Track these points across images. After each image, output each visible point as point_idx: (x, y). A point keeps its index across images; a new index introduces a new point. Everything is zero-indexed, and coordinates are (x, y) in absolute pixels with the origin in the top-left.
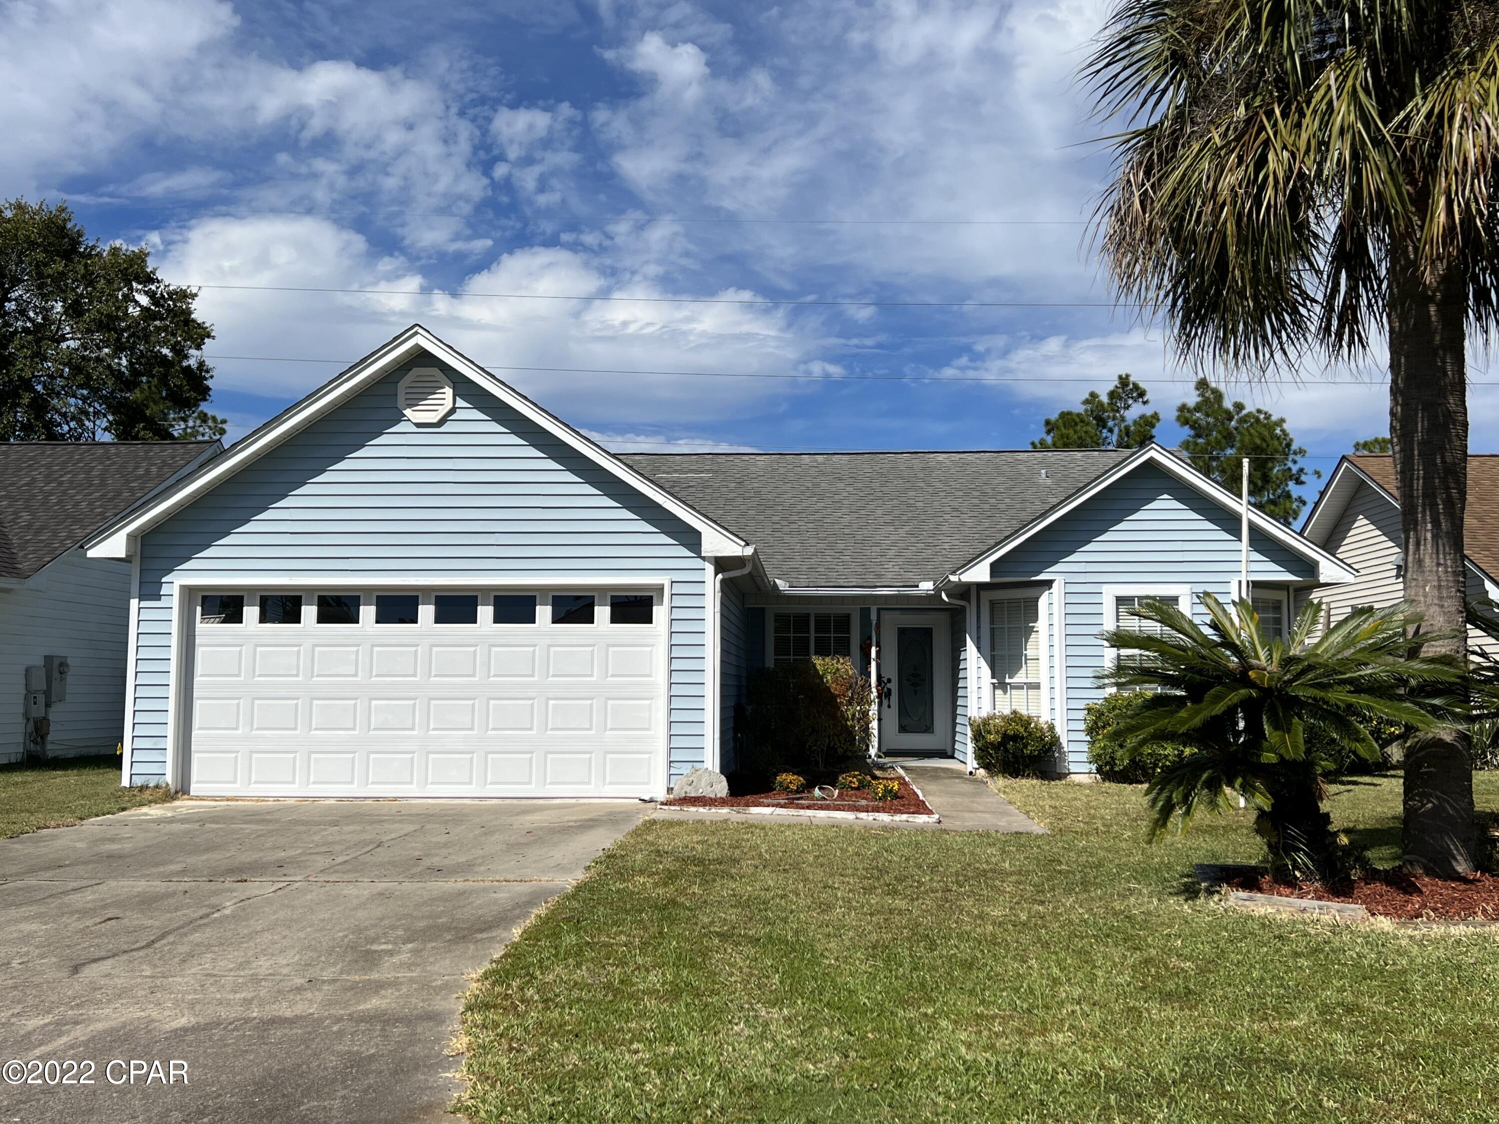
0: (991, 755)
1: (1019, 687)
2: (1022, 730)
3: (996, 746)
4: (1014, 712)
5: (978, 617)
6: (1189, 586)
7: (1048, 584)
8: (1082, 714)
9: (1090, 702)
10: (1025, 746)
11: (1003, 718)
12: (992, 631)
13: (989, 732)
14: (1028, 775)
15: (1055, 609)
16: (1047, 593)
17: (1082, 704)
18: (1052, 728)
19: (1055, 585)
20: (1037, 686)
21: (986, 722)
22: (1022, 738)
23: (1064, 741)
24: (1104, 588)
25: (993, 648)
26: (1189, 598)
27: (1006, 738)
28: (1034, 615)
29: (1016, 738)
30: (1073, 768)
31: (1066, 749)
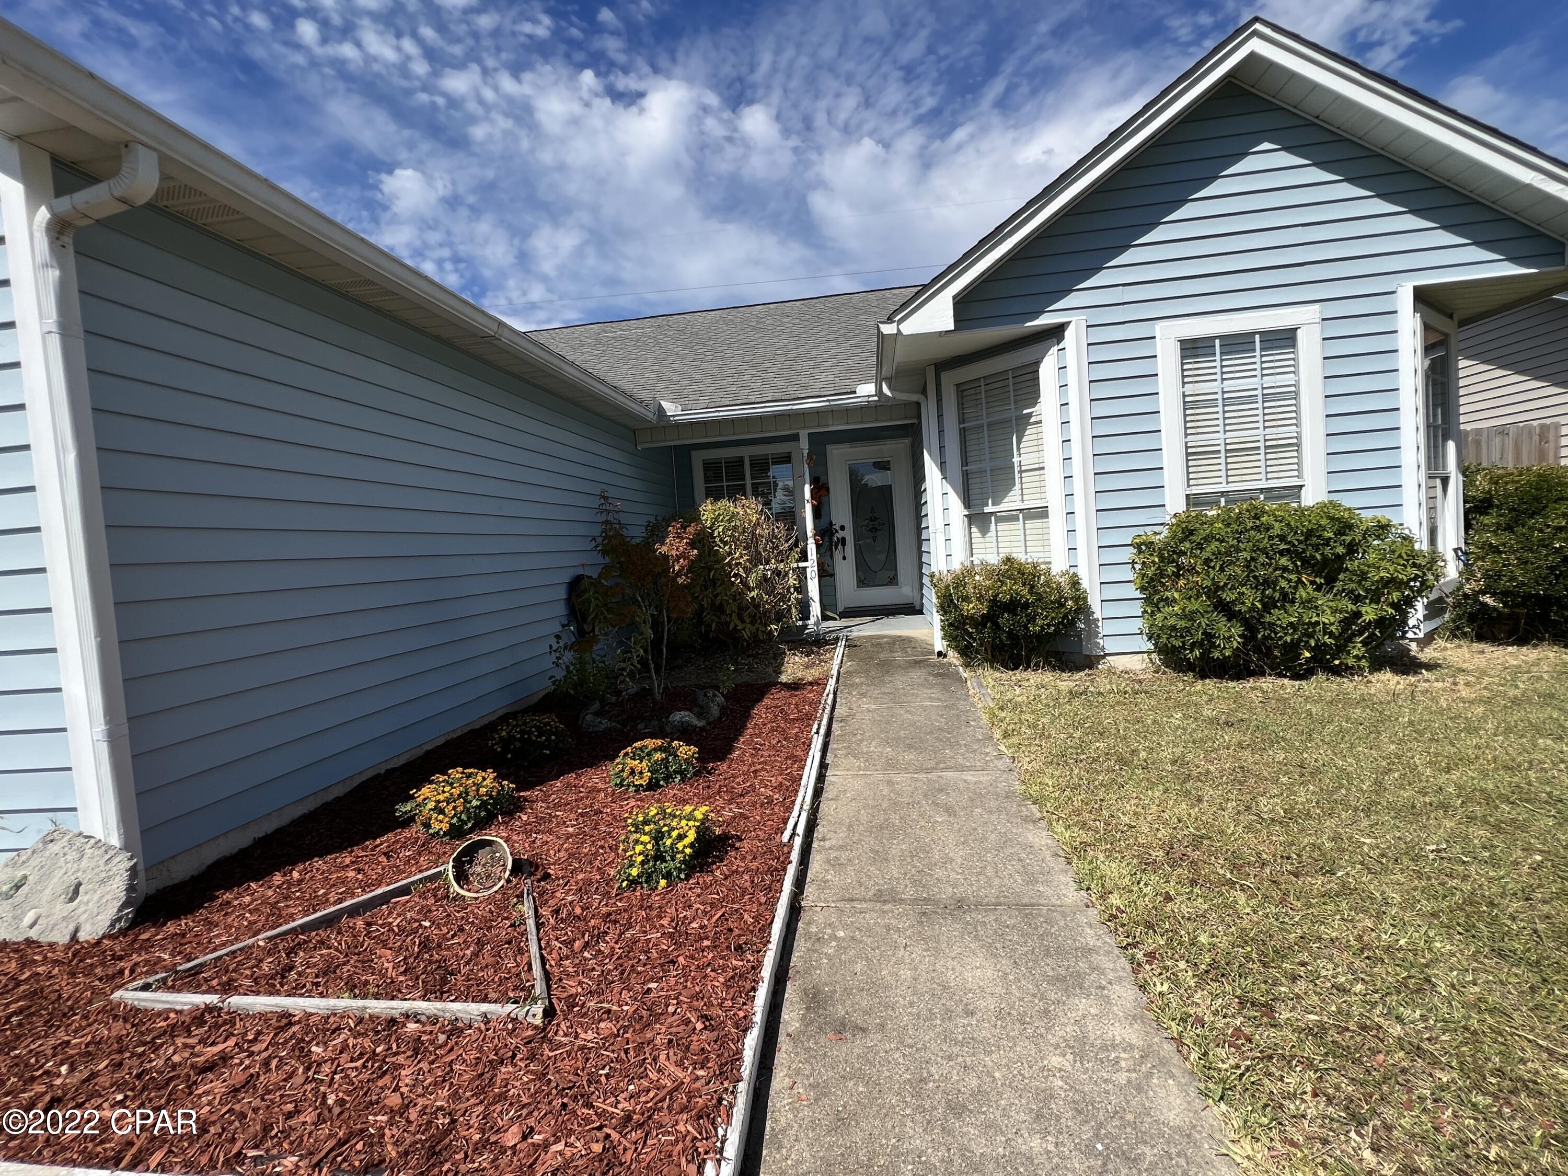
0: (970, 635)
1: (1009, 517)
2: (1025, 591)
3: (981, 622)
4: (1008, 560)
5: (940, 416)
6: (1316, 307)
7: (1056, 332)
8: (1128, 554)
9: (1140, 531)
10: (1032, 619)
11: (990, 572)
12: (963, 433)
13: (966, 599)
14: (1037, 665)
15: (1072, 376)
16: (1054, 349)
17: (1127, 537)
18: (1075, 583)
19: (1069, 333)
20: (1042, 513)
21: (959, 581)
22: (1026, 606)
23: (1094, 602)
24: (1159, 329)
25: (965, 461)
26: (1317, 328)
27: (998, 607)
28: (1032, 393)
29: (1013, 606)
30: (1110, 645)
31: (1098, 615)
